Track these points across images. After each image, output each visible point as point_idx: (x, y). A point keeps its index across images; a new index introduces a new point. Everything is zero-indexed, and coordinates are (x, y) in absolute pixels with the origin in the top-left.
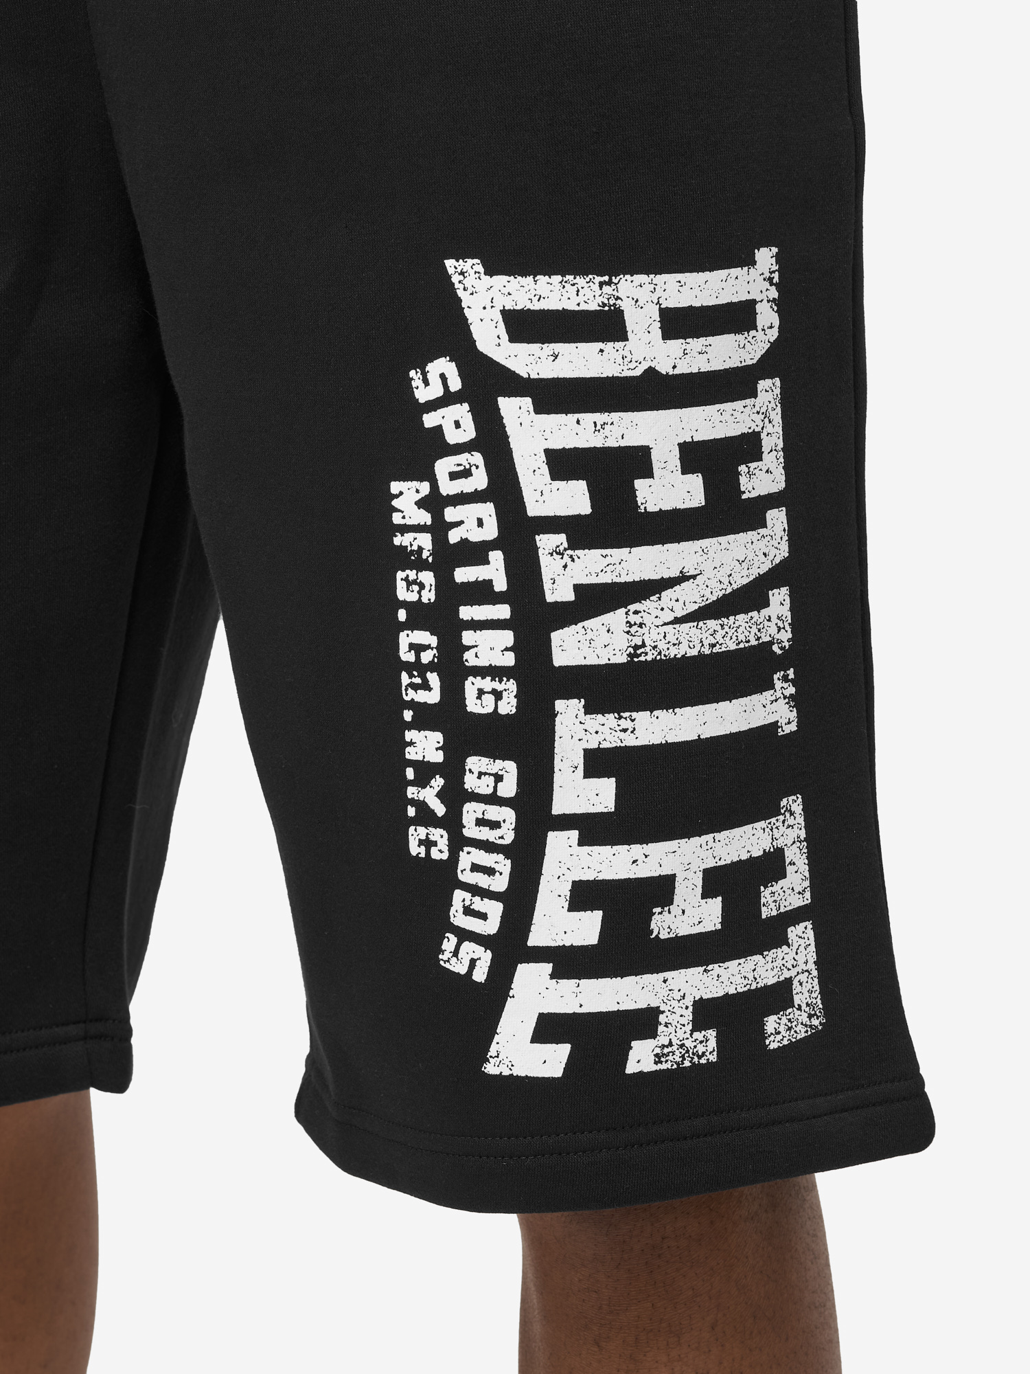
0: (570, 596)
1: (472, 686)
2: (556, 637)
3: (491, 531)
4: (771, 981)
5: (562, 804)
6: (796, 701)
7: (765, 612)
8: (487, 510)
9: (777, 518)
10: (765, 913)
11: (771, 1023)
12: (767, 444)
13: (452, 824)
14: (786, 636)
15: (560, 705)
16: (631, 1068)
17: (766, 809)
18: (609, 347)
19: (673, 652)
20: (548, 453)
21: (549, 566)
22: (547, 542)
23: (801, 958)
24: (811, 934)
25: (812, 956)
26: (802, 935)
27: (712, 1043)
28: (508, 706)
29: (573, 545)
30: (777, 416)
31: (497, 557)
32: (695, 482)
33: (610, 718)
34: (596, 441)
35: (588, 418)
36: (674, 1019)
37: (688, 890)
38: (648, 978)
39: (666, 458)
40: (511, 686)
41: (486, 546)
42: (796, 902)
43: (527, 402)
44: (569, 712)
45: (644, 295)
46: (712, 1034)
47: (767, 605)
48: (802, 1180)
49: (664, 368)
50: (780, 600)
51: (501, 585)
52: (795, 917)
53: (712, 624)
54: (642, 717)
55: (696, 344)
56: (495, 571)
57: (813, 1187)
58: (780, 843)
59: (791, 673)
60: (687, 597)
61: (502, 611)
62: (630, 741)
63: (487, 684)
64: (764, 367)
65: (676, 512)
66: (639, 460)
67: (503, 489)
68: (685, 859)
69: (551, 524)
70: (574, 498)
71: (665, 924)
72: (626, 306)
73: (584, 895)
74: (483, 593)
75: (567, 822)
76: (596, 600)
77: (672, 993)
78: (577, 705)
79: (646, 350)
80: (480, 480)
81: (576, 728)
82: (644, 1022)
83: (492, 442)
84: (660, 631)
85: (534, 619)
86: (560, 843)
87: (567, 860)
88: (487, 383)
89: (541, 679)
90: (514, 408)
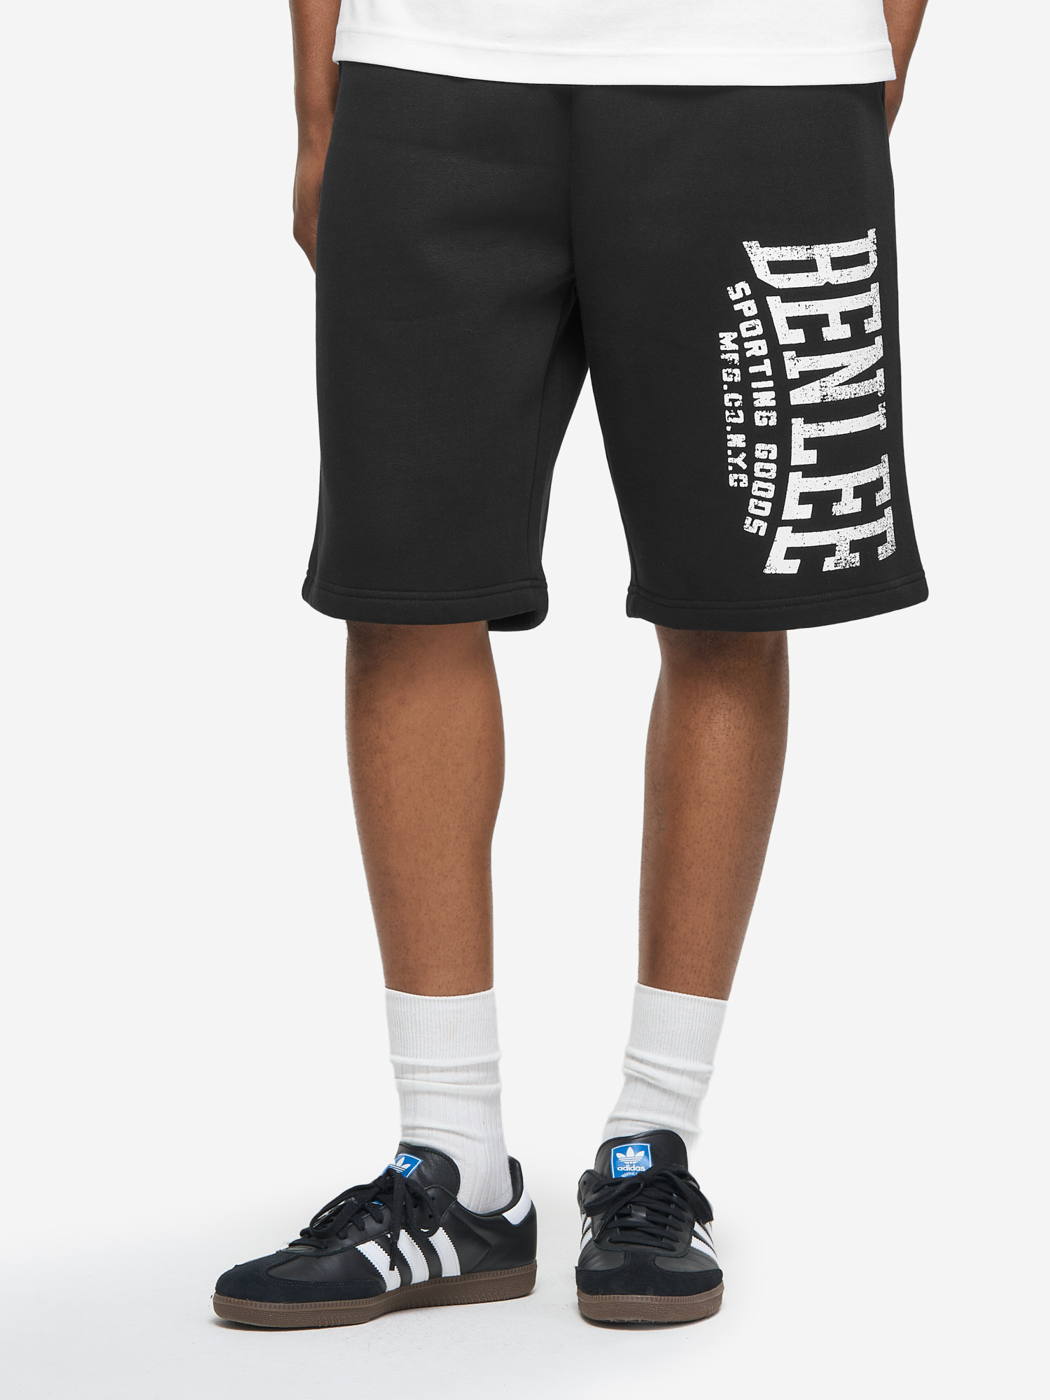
0: (797, 376)
1: (757, 415)
2: (792, 393)
3: (764, 351)
4: (879, 532)
5: (795, 461)
6: (886, 415)
7: (876, 379)
8: (762, 343)
9: (879, 340)
10: (877, 504)
11: (879, 549)
12: (874, 310)
13: (749, 472)
14: (882, 388)
15: (794, 420)
16: (825, 569)
17: (875, 461)
18: (810, 274)
19: (839, 398)
20: (787, 318)
21: (789, 364)
22: (788, 355)
23: (888, 522)
24: (891, 512)
25: (892, 522)
26: (889, 514)
27: (858, 558)
28: (773, 422)
29: (798, 355)
30: (878, 299)
32: (847, 328)
33: (814, 425)
34: (807, 313)
35: (803, 304)
36: (842, 549)
37: (847, 495)
38: (831, 532)
39: (834, 319)
40: (774, 414)
41: (763, 357)
42: (887, 499)
43: (778, 298)
44: (797, 423)
45: (824, 253)
46: (857, 554)
47: (877, 376)
49: (833, 282)
50: (880, 375)
51: (769, 373)
52: (886, 505)
53: (855, 385)
54: (827, 424)
55: (846, 271)
56: (767, 367)
58: (881, 475)
60: (845, 375)
61: (770, 384)
62: (822, 434)
63: (764, 414)
64: (873, 279)
65: (839, 340)
66: (823, 320)
67: (770, 334)
68: (846, 482)
69: (789, 347)
70: (798, 336)
71: (838, 509)
72: (817, 257)
73: (804, 498)
74: (761, 376)
75: (797, 468)
76: (807, 377)
77: (842, 538)
78: (800, 420)
79: (826, 275)
80: (759, 331)
81: (801, 430)
82: (830, 550)
83: (764, 315)
84: (834, 389)
85: (783, 386)
86: (795, 477)
87: (797, 484)
88: (761, 292)
89: (786, 411)
90: (773, 302)
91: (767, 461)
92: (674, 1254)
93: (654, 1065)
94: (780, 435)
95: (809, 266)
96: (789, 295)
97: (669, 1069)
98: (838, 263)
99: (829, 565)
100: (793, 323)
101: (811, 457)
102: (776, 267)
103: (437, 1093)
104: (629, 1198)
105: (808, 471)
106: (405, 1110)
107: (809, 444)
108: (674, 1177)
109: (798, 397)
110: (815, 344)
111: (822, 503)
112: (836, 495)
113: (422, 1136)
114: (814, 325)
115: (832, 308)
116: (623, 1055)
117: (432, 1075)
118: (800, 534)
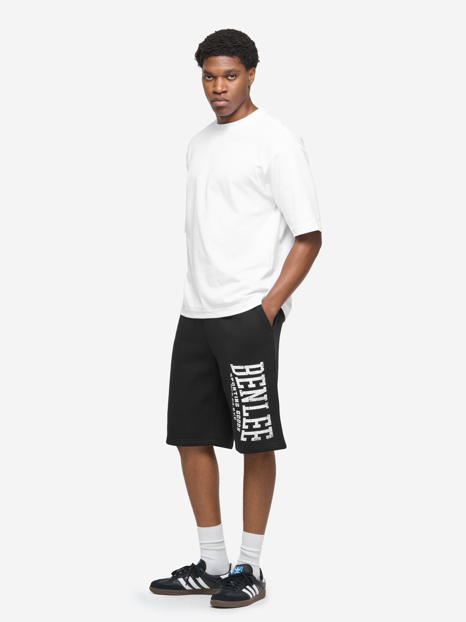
0: (243, 396)
1: (236, 404)
2: (242, 399)
3: (236, 390)
4: (267, 432)
5: (244, 415)
6: (268, 405)
7: (264, 397)
8: (235, 388)
9: (265, 388)
10: (266, 426)
11: (267, 436)
12: (263, 381)
13: (236, 417)
14: (267, 399)
15: (243, 406)
16: (252, 440)
17: (266, 416)
18: (244, 372)
19: (253, 401)
20: (240, 382)
21: (241, 393)
22: (240, 391)
23: (270, 430)
24: (272, 428)
25: (272, 430)
26: (271, 428)
27: (260, 438)
28: (239, 406)
29: (243, 391)
30: (264, 378)
31: (236, 392)
32: (255, 385)
33: (248, 407)
34: (244, 381)
35: (243, 379)
36: (256, 436)
37: (257, 424)
38: (253, 432)
39: (251, 383)
40: (239, 404)
41: (236, 391)
42: (270, 425)
43: (237, 378)
45: (247, 367)
46: (260, 437)
47: (264, 396)
48: (273, 451)
49: (250, 374)
50: (266, 396)
51: (237, 395)
52: (270, 426)
53: (257, 398)
54: (251, 407)
55: (253, 372)
56: (236, 393)
57: (274, 452)
58: (267, 419)
59: (268, 403)
60: (254, 396)
61: (237, 397)
62: (250, 409)
63: (237, 404)
64: (262, 373)
65: (252, 388)
66: (248, 383)
67: (236, 386)
68: (256, 421)
69: (241, 389)
70: (242, 387)
71: (254, 427)
72: (246, 368)
73: (247, 424)
74: (235, 395)
75: (245, 417)
76: (245, 396)
77: (256, 433)
78: (244, 406)
79: (248, 372)
80: (234, 385)
81: (245, 408)
82: (253, 436)
83: (235, 381)
84: (252, 399)
85: (240, 398)
86: (244, 419)
87: (245, 421)
88: (234, 376)
89: (241, 404)
90: (236, 378)
91: (238, 415)
92: (235, 592)
93: (246, 550)
94: (240, 409)
95: (244, 370)
96: (240, 377)
97: (250, 551)
98: (251, 370)
99: (253, 439)
100: (241, 383)
101: (247, 415)
102: (237, 370)
103: (208, 550)
104: (231, 579)
105: (247, 418)
106: (202, 553)
107: (247, 411)
108: (243, 574)
109: (243, 400)
110: (246, 388)
111: (251, 425)
112: (254, 424)
113: (203, 558)
114: (246, 384)
115: (250, 380)
116: (240, 547)
117: (205, 545)
118: (246, 432)
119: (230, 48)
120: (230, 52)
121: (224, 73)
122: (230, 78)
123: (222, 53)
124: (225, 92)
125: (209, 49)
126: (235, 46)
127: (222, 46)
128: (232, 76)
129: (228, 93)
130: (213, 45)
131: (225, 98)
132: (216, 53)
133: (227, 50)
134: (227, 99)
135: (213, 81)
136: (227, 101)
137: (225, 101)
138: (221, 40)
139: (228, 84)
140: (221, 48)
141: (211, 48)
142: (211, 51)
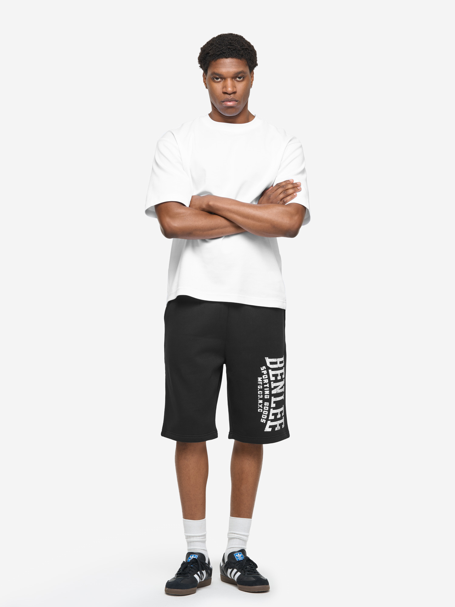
0: (273, 387)
1: (265, 396)
3: (267, 382)
4: (282, 422)
5: (272, 406)
8: (267, 380)
13: (263, 409)
15: (272, 397)
16: (275, 430)
19: (279, 392)
20: (272, 375)
21: (272, 385)
22: (272, 382)
28: (268, 398)
29: (274, 383)
31: (268, 384)
32: (281, 377)
33: (275, 398)
34: (275, 373)
35: (275, 371)
36: (278, 425)
37: (279, 414)
38: (276, 422)
39: (279, 375)
40: (269, 396)
41: (267, 383)
43: (271, 370)
46: (280, 427)
49: (279, 367)
55: (281, 364)
56: (268, 385)
60: (280, 387)
61: (268, 389)
62: (276, 400)
63: (267, 396)
68: (279, 411)
70: (273, 379)
71: (277, 417)
72: (278, 361)
74: (266, 387)
77: (278, 423)
80: (266, 377)
82: (276, 426)
83: (268, 374)
84: (278, 390)
85: (271, 389)
86: (272, 410)
87: (272, 411)
88: (268, 368)
89: (271, 395)
90: (270, 371)
91: (266, 406)
94: (269, 400)
95: (276, 363)
96: (273, 369)
101: (274, 405)
102: (271, 363)
103: (197, 541)
105: (274, 408)
107: (274, 402)
109: (273, 392)
110: (276, 380)
114: (276, 376)
115: (279, 372)
118: (272, 422)
119: (239, 50)
120: (239, 55)
121: (234, 75)
122: (238, 79)
123: (231, 55)
124: (234, 93)
125: (219, 51)
126: (243, 49)
127: (232, 48)
128: (240, 78)
129: (237, 94)
130: (222, 47)
131: (235, 99)
132: (227, 55)
133: (236, 52)
134: (237, 99)
135: (222, 82)
136: (237, 101)
137: (234, 102)
138: (230, 43)
139: (236, 85)
140: (231, 51)
141: (221, 51)
142: (221, 54)
